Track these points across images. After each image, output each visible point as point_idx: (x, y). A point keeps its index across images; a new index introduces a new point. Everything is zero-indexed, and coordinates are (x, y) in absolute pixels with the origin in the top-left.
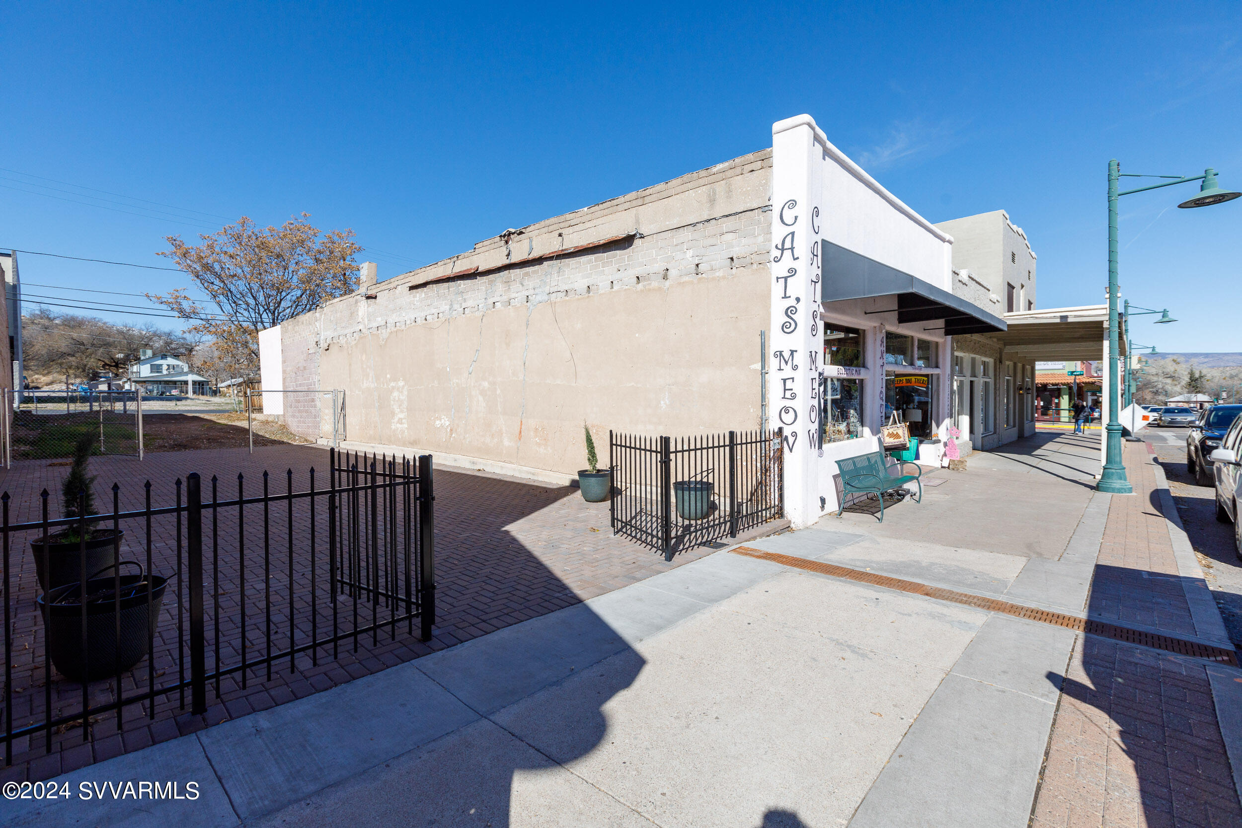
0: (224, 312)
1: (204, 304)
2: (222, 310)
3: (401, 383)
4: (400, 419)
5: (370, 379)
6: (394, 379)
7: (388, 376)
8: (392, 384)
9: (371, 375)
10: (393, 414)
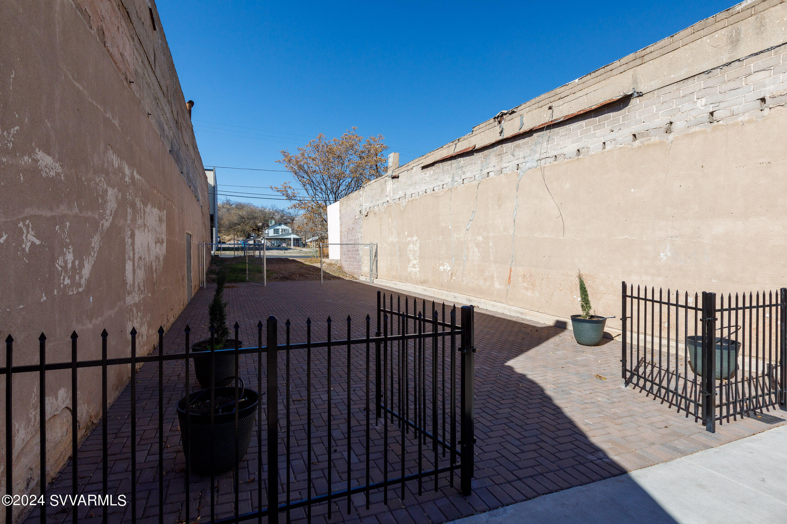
3: (415, 238)
4: (414, 265)
5: (394, 235)
6: (411, 235)
7: (406, 233)
8: (409, 239)
9: (394, 233)
10: (409, 261)
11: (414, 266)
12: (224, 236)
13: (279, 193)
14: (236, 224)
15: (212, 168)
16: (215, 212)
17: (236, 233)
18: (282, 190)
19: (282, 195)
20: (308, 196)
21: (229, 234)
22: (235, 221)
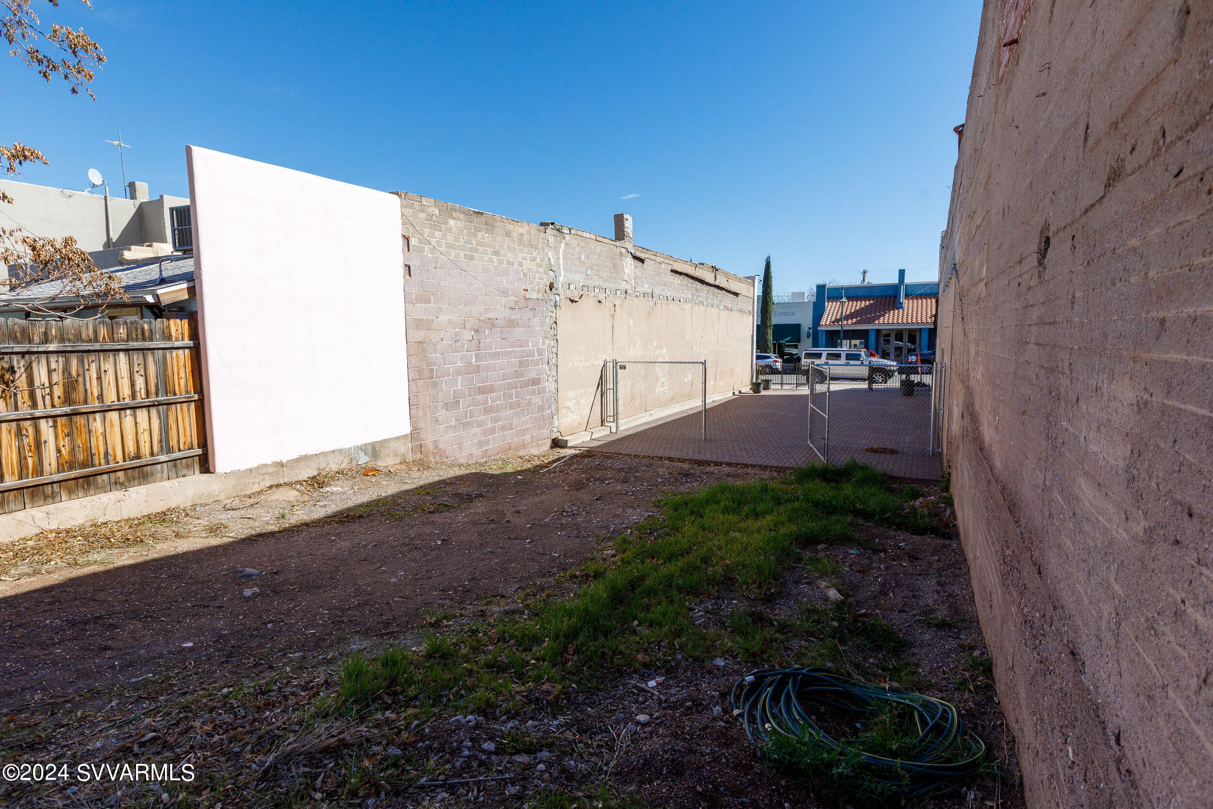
3: (665, 351)
4: (663, 383)
5: (638, 347)
6: (659, 347)
7: (655, 344)
8: (658, 352)
9: (638, 342)
10: (657, 379)
11: (662, 385)
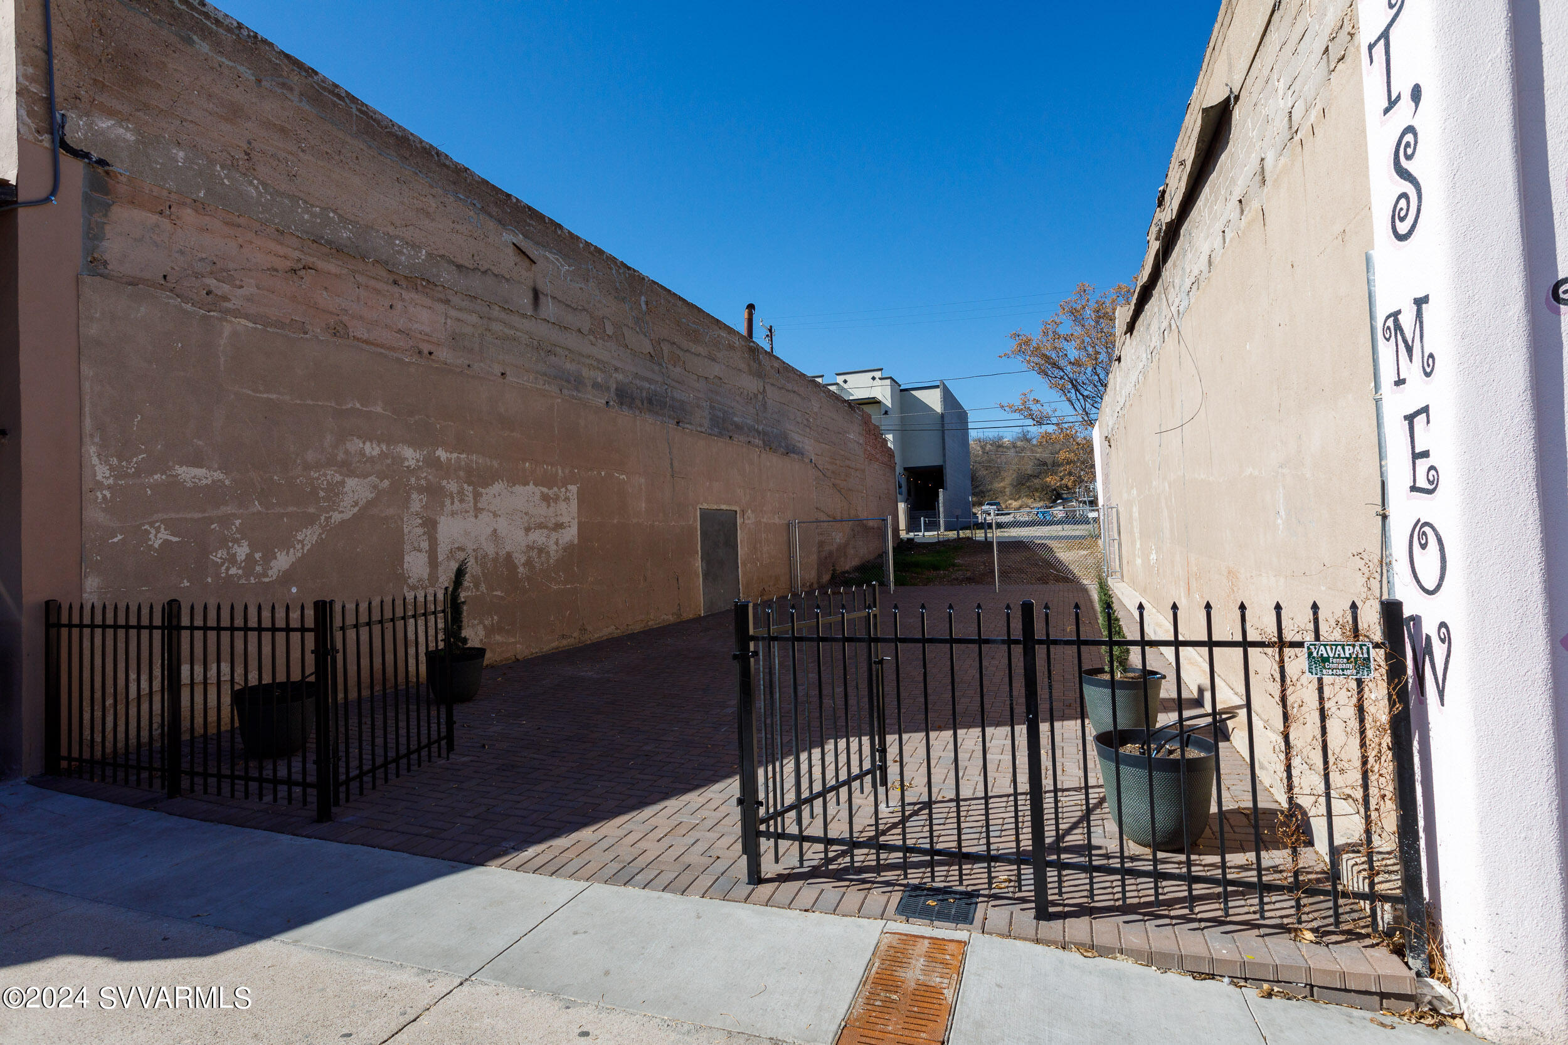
0: (1076, 410)
1: (1053, 405)
2: (1074, 408)
12: (1010, 502)
13: (1017, 415)
14: (1030, 477)
15: (938, 383)
16: (945, 461)
17: (1031, 494)
18: (1020, 407)
19: (1023, 417)
20: (1074, 413)
21: (1018, 499)
22: (1029, 472)
